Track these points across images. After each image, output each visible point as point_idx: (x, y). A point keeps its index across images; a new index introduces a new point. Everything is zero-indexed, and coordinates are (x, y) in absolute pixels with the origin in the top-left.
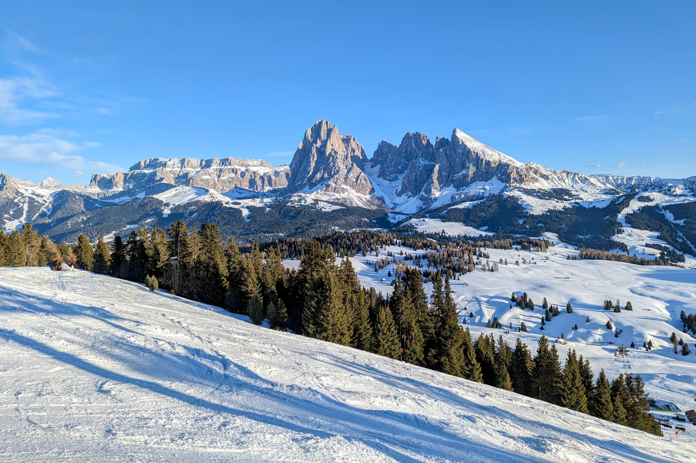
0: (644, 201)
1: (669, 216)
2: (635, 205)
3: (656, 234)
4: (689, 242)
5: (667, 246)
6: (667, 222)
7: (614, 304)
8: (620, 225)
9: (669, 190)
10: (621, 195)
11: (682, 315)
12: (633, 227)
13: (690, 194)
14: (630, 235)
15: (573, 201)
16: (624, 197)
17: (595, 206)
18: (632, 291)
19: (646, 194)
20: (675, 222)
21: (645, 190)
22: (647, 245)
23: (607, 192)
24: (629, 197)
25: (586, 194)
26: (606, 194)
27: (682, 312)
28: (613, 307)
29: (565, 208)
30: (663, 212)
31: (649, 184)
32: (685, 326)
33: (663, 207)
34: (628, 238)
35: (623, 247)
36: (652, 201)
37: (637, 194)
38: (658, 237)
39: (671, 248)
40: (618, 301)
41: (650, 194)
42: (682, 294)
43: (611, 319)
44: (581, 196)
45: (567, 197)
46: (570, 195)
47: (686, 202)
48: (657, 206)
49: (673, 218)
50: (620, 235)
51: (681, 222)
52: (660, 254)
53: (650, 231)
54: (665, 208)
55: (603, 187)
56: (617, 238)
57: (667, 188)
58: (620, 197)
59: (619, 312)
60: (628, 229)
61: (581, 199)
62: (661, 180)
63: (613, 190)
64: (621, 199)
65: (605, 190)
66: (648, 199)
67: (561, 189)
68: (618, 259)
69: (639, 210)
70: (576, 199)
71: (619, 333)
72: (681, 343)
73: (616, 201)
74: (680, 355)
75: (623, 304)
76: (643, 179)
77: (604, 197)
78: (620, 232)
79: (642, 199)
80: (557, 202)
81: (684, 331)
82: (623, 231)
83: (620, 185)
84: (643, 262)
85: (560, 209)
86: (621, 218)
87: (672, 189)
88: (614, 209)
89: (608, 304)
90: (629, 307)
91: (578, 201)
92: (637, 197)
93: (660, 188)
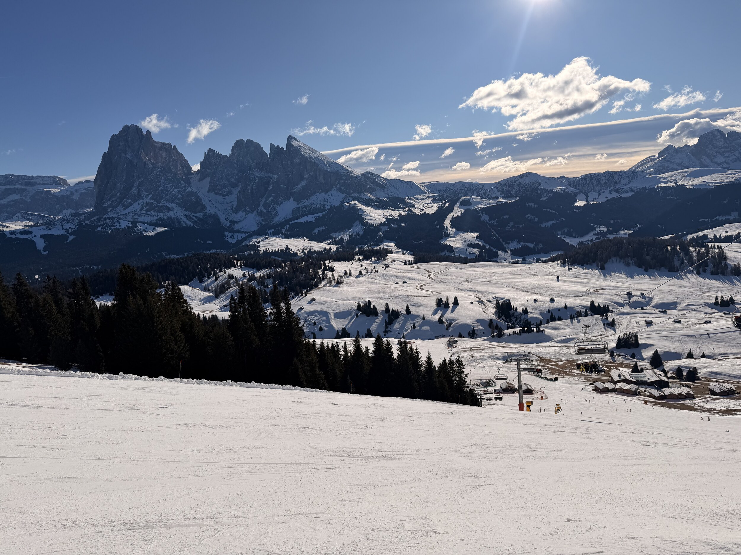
0: (466, 205)
1: (485, 217)
2: (458, 211)
3: (475, 235)
4: (501, 240)
5: (485, 245)
6: (483, 223)
7: (444, 300)
8: (447, 230)
9: (485, 194)
10: (446, 200)
11: (497, 303)
12: (458, 229)
13: (501, 196)
15: (407, 209)
16: (449, 203)
17: (425, 214)
19: (467, 198)
20: (490, 223)
21: (466, 195)
22: (469, 245)
24: (453, 203)
25: (417, 201)
26: (434, 200)
27: (498, 300)
28: (444, 304)
29: (400, 216)
30: (481, 214)
31: (469, 189)
32: (499, 313)
33: (481, 210)
34: (454, 240)
35: (450, 249)
36: (472, 204)
37: (460, 198)
38: (477, 238)
39: (487, 246)
40: (447, 297)
43: (442, 315)
44: (413, 203)
45: (401, 205)
46: (404, 203)
47: (498, 204)
48: (476, 209)
49: (488, 219)
50: (447, 239)
51: (494, 222)
52: (479, 252)
53: (471, 232)
54: (483, 210)
55: (432, 194)
57: (483, 192)
58: (446, 203)
61: (414, 207)
62: (478, 185)
63: (440, 196)
64: (447, 205)
65: (433, 196)
66: (469, 203)
67: (396, 198)
69: (461, 214)
70: (409, 206)
71: (449, 326)
72: (497, 327)
73: (443, 207)
74: (496, 338)
75: (451, 301)
76: (464, 184)
77: (433, 203)
78: (448, 236)
79: (464, 203)
80: (393, 210)
81: (499, 317)
83: (445, 191)
84: (466, 261)
85: (396, 217)
86: (447, 223)
87: (488, 193)
88: (441, 214)
89: (439, 302)
90: (456, 303)
91: (411, 208)
92: (459, 201)
93: (478, 192)
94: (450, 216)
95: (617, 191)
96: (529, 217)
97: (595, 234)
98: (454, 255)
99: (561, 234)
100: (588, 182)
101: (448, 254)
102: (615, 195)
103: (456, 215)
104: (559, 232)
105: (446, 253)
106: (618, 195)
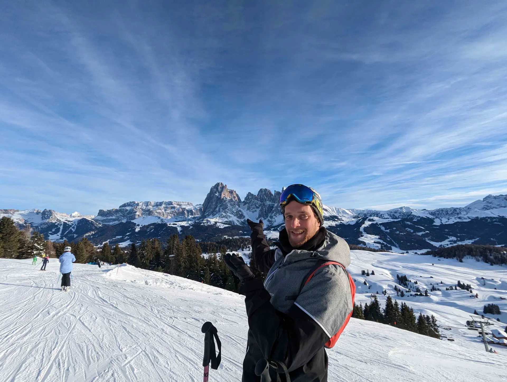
0: (371, 221)
1: (383, 228)
2: (367, 223)
3: (378, 237)
4: (393, 240)
5: (384, 242)
6: (382, 231)
7: (366, 272)
8: (362, 233)
9: (381, 216)
10: (360, 218)
11: (398, 276)
12: (368, 233)
13: (391, 217)
14: (366, 237)
15: (339, 222)
16: (362, 220)
17: (349, 224)
18: (373, 265)
19: (371, 218)
20: (385, 231)
21: (371, 216)
22: (375, 242)
23: (354, 217)
24: (364, 219)
25: (345, 218)
26: (354, 218)
27: (397, 275)
28: (366, 274)
29: (336, 225)
30: (380, 226)
31: (372, 213)
32: (399, 282)
33: (380, 224)
34: (365, 238)
35: (364, 243)
36: (374, 221)
37: (367, 218)
38: (379, 238)
39: (385, 243)
40: (368, 270)
41: (373, 218)
42: (395, 266)
43: (366, 280)
44: (343, 219)
45: (336, 220)
46: (338, 219)
47: (389, 221)
48: (377, 223)
49: (384, 229)
50: (362, 238)
51: (388, 231)
52: (381, 246)
53: (375, 235)
54: (381, 224)
55: (352, 215)
56: (361, 239)
57: (380, 215)
58: (360, 219)
59: (369, 276)
60: (365, 235)
61: (343, 220)
62: (377, 211)
63: (357, 216)
64: (361, 220)
65: (353, 216)
66: (372, 220)
67: (333, 216)
68: (364, 249)
69: (369, 225)
70: (341, 220)
71: (370, 287)
72: (399, 290)
73: (358, 221)
74: (400, 297)
75: (370, 272)
76: (369, 211)
77: (353, 219)
78: (362, 236)
79: (370, 220)
80: (332, 222)
81: (400, 285)
82: (363, 236)
83: (359, 214)
84: (374, 251)
85: (334, 225)
86: (361, 229)
87: (383, 216)
88: (358, 224)
89: (363, 273)
90: (373, 273)
91: (342, 221)
92: (368, 219)
93: (377, 215)
94: (363, 226)
95: (460, 218)
96: (407, 229)
97: (449, 241)
98: (367, 246)
99: (428, 240)
100: (441, 213)
101: (364, 246)
102: (459, 220)
103: (366, 226)
104: (427, 239)
105: (361, 245)
106: (461, 220)
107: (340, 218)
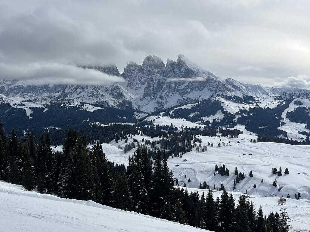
0: (298, 104)
2: (292, 107)
3: (304, 125)
7: (278, 170)
8: (283, 120)
14: (289, 126)
15: (255, 104)
16: (286, 102)
17: (268, 108)
19: (299, 100)
21: (298, 97)
22: (299, 132)
24: (289, 102)
25: (263, 99)
26: (275, 99)
28: (277, 172)
29: (250, 108)
30: (308, 112)
31: (301, 93)
33: (308, 108)
34: (287, 128)
35: (285, 134)
36: (302, 104)
37: (294, 99)
40: (280, 168)
41: (301, 100)
43: (276, 180)
44: (260, 101)
45: (251, 102)
46: (254, 100)
48: (305, 107)
50: (283, 126)
52: (306, 137)
53: (301, 123)
55: (274, 95)
56: (281, 128)
58: (284, 101)
59: (281, 175)
60: (288, 122)
61: (260, 103)
62: (308, 91)
63: (279, 96)
64: (284, 103)
65: (274, 97)
66: (300, 103)
67: (248, 96)
68: (281, 141)
69: (294, 110)
70: (257, 102)
71: (281, 189)
73: (281, 104)
75: (283, 171)
76: (298, 90)
77: (274, 102)
78: (283, 124)
79: (296, 103)
80: (246, 105)
82: (285, 124)
83: (283, 94)
84: (296, 143)
85: (247, 109)
86: (284, 115)
88: (279, 109)
89: (274, 171)
90: (287, 172)
91: (258, 104)
92: (293, 101)
93: (307, 96)
94: (286, 111)
98: (288, 138)
101: (283, 137)
103: (290, 111)
105: (281, 136)
107: (256, 99)
